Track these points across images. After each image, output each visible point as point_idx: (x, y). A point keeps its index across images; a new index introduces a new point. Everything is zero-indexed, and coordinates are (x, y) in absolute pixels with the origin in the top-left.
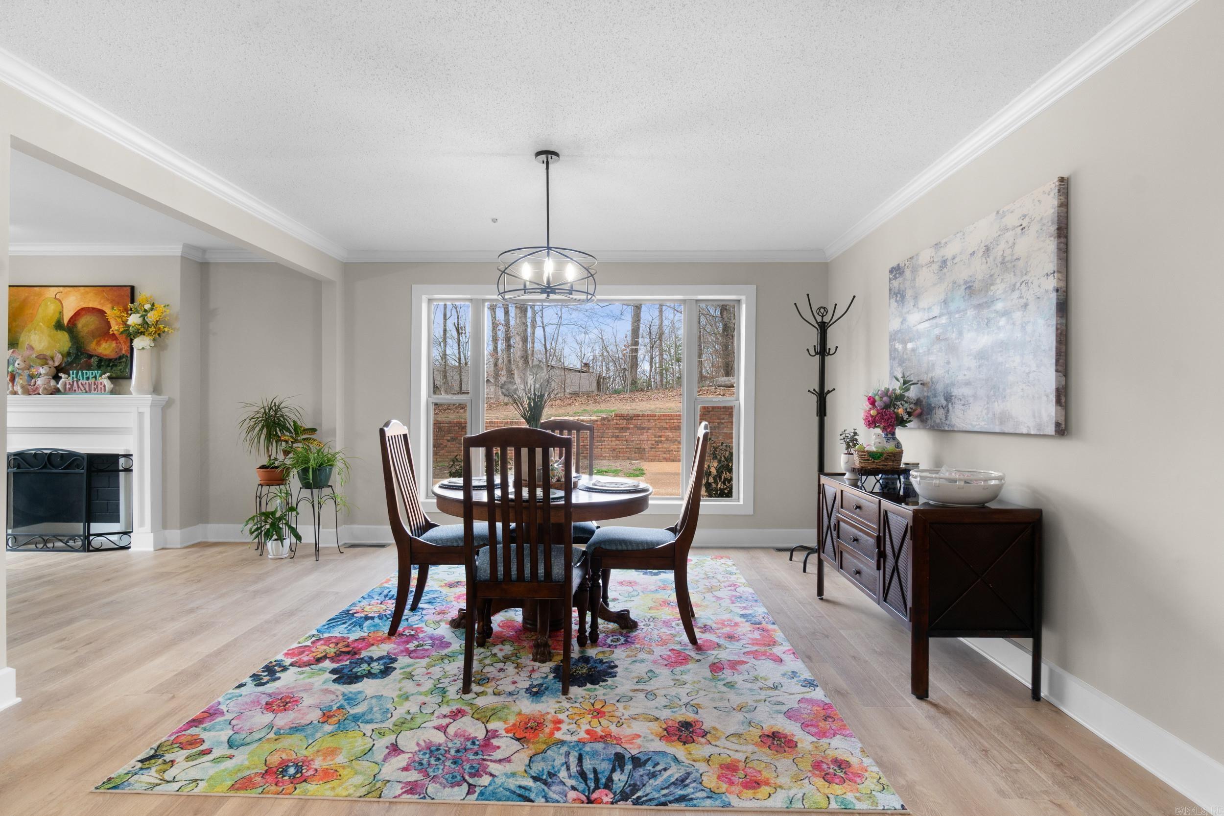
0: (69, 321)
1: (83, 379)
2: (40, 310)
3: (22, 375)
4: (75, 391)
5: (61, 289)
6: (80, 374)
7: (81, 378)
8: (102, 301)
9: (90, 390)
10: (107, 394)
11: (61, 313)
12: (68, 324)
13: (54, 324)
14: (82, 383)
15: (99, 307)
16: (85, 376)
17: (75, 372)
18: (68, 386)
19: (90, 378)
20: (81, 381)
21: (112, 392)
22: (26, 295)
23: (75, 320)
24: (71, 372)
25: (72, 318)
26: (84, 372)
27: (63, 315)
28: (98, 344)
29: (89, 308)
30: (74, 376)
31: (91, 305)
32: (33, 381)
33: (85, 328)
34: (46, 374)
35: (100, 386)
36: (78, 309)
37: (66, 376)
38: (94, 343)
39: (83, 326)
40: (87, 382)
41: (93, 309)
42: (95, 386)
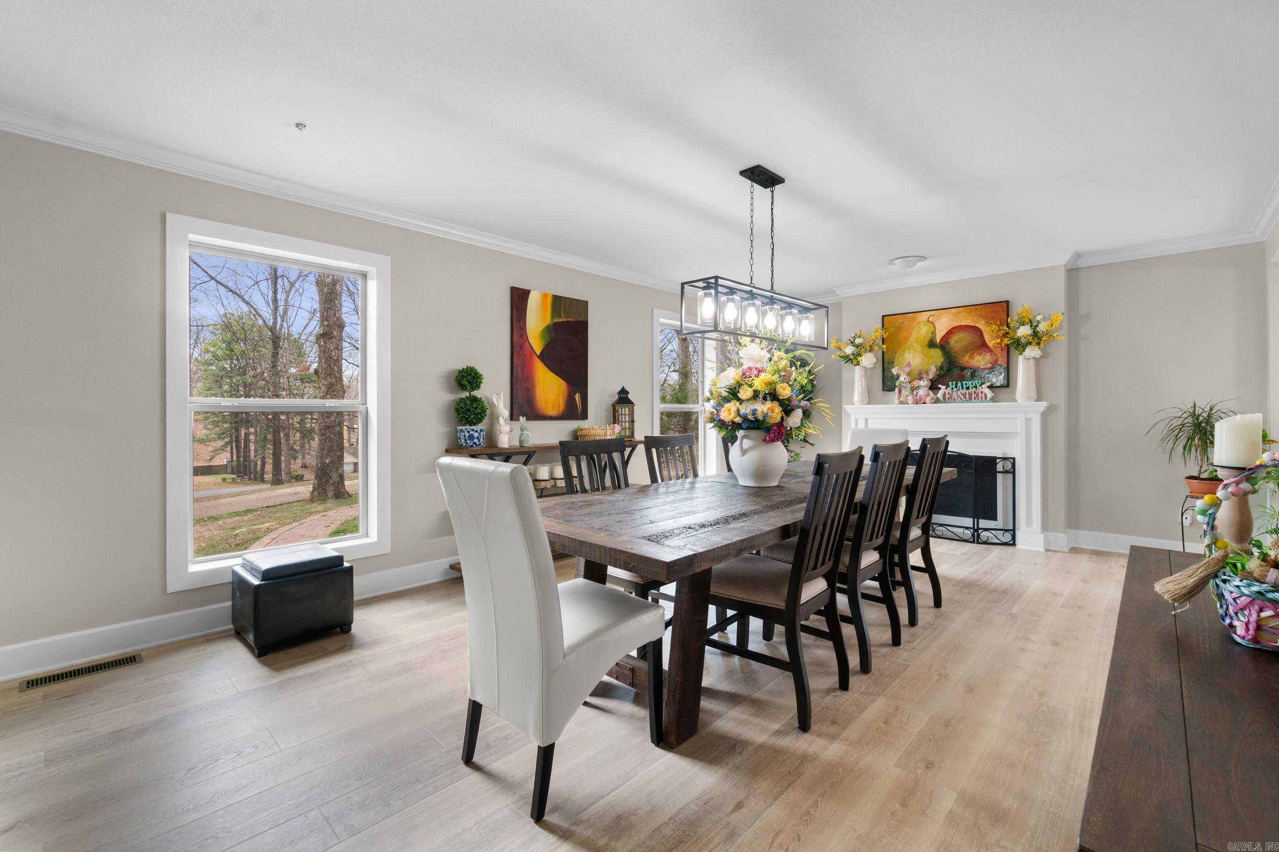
0: (942, 339)
1: (963, 388)
2: (914, 333)
3: (906, 388)
4: (954, 399)
5: (933, 312)
6: (959, 384)
7: (961, 388)
8: (975, 318)
9: (970, 399)
10: (988, 402)
11: (934, 333)
12: (940, 342)
13: (927, 343)
14: (961, 392)
15: (972, 324)
16: (965, 386)
17: (954, 383)
18: (947, 396)
19: (970, 388)
20: (961, 390)
21: (993, 400)
22: (901, 321)
23: (948, 338)
24: (950, 383)
25: (944, 336)
26: (964, 382)
27: (935, 335)
28: (972, 357)
29: (961, 326)
30: (954, 386)
31: (963, 323)
32: (915, 392)
33: (957, 344)
34: (925, 386)
35: (980, 395)
36: (951, 328)
37: (945, 387)
38: (967, 357)
39: (956, 342)
40: (967, 391)
41: (966, 326)
42: (976, 395)
